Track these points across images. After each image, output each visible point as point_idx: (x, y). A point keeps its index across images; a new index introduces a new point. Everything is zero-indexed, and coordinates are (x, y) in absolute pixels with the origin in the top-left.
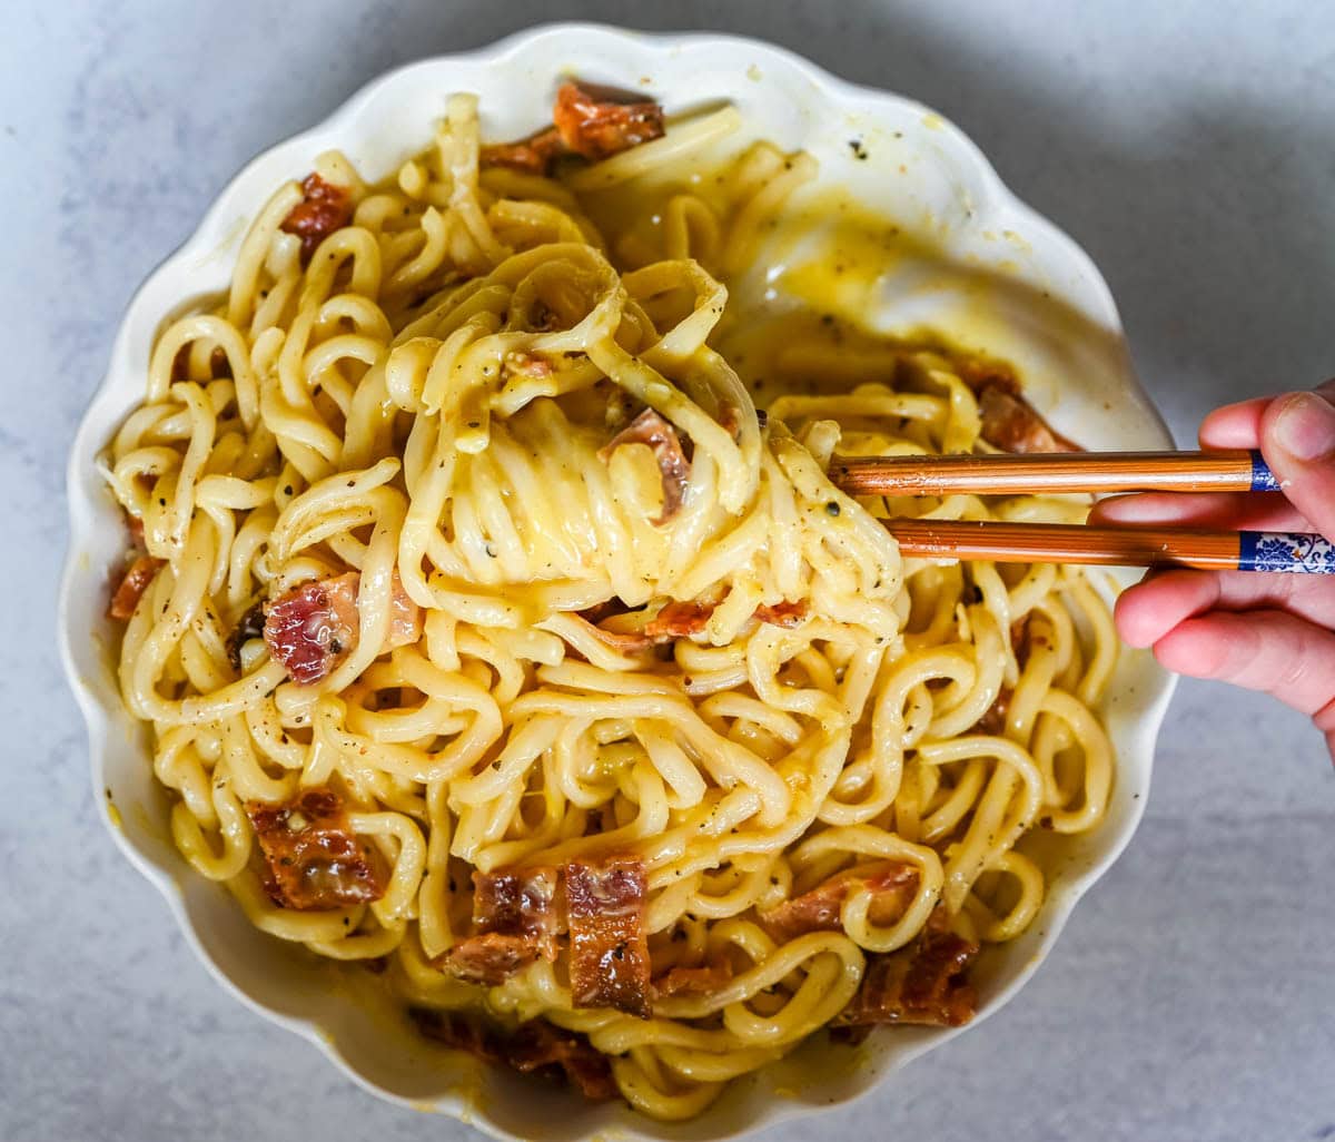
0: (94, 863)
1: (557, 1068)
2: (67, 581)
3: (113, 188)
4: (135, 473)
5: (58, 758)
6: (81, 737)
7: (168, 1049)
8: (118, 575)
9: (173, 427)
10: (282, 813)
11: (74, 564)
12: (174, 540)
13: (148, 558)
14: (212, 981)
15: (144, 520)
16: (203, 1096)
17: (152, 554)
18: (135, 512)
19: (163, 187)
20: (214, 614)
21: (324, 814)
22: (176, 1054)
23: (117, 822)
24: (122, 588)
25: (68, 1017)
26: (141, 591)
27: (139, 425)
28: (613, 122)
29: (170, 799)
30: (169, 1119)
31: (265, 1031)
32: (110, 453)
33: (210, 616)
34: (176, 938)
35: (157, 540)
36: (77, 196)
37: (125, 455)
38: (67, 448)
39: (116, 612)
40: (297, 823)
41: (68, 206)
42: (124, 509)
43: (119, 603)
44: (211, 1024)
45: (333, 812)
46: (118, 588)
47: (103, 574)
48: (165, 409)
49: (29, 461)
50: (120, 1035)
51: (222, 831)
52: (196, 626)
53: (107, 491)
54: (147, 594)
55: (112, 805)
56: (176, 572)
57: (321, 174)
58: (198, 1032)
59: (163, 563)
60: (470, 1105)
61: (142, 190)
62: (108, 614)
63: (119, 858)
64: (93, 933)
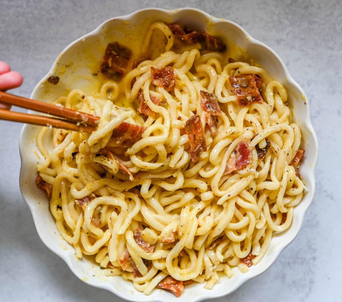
0: (309, 85)
1: (187, 32)
2: (316, 159)
3: (302, 263)
4: (298, 188)
5: (318, 112)
6: (312, 118)
7: (290, 36)
8: (302, 161)
9: (287, 201)
10: (253, 101)
11: (314, 164)
12: (287, 171)
13: (294, 166)
14: (278, 53)
15: (295, 176)
16: (281, 23)
17: (293, 167)
18: (298, 178)
19: (289, 263)
20: (275, 153)
21: (242, 100)
22: (288, 34)
23: (303, 96)
24: (300, 158)
25: (316, 44)
26: (295, 157)
27: (296, 201)
28: (168, 284)
29: (288, 103)
30: (290, 17)
31: (264, 40)
32: (304, 194)
33: (276, 152)
34: (287, 64)
35: (292, 170)
36: (312, 261)
37: (300, 194)
38: (315, 194)
39: (302, 152)
40: (249, 98)
41: (314, 258)
42: (300, 179)
43: (301, 154)
44: (278, 42)
45: (240, 101)
46: (301, 158)
47: (306, 162)
48: (289, 206)
49: (325, 191)
50: (303, 39)
51: (273, 94)
52: (279, 149)
53: (305, 184)
54: (294, 156)
55: (304, 101)
56: (286, 163)
57: (247, 267)
58: (282, 40)
59: (290, 165)
60: (210, 20)
61: (294, 262)
62: (304, 152)
63: (302, 86)
64: (309, 66)
